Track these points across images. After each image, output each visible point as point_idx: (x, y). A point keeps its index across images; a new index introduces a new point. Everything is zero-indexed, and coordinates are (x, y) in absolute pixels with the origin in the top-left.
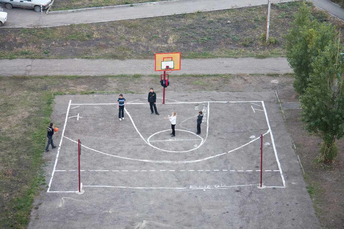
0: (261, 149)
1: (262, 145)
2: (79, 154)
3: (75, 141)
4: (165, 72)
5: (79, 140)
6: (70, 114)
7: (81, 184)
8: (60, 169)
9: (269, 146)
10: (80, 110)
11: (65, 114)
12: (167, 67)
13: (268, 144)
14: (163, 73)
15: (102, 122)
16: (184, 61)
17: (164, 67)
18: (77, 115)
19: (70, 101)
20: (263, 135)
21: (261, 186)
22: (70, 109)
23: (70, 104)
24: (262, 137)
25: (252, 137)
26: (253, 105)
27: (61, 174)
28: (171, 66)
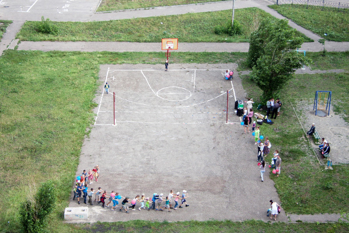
0: (227, 99)
1: (227, 97)
2: (114, 101)
3: (111, 93)
4: (168, 51)
5: (114, 92)
6: (109, 77)
7: (115, 120)
8: (102, 110)
9: (232, 98)
10: (115, 74)
11: (105, 76)
12: (169, 48)
13: (232, 96)
14: (166, 51)
15: (128, 81)
16: (180, 44)
17: (167, 48)
18: (113, 77)
19: (109, 68)
20: (228, 91)
21: (227, 122)
22: (109, 73)
23: (108, 70)
24: (227, 92)
25: (221, 92)
26: (222, 72)
27: (103, 113)
28: (172, 47)
